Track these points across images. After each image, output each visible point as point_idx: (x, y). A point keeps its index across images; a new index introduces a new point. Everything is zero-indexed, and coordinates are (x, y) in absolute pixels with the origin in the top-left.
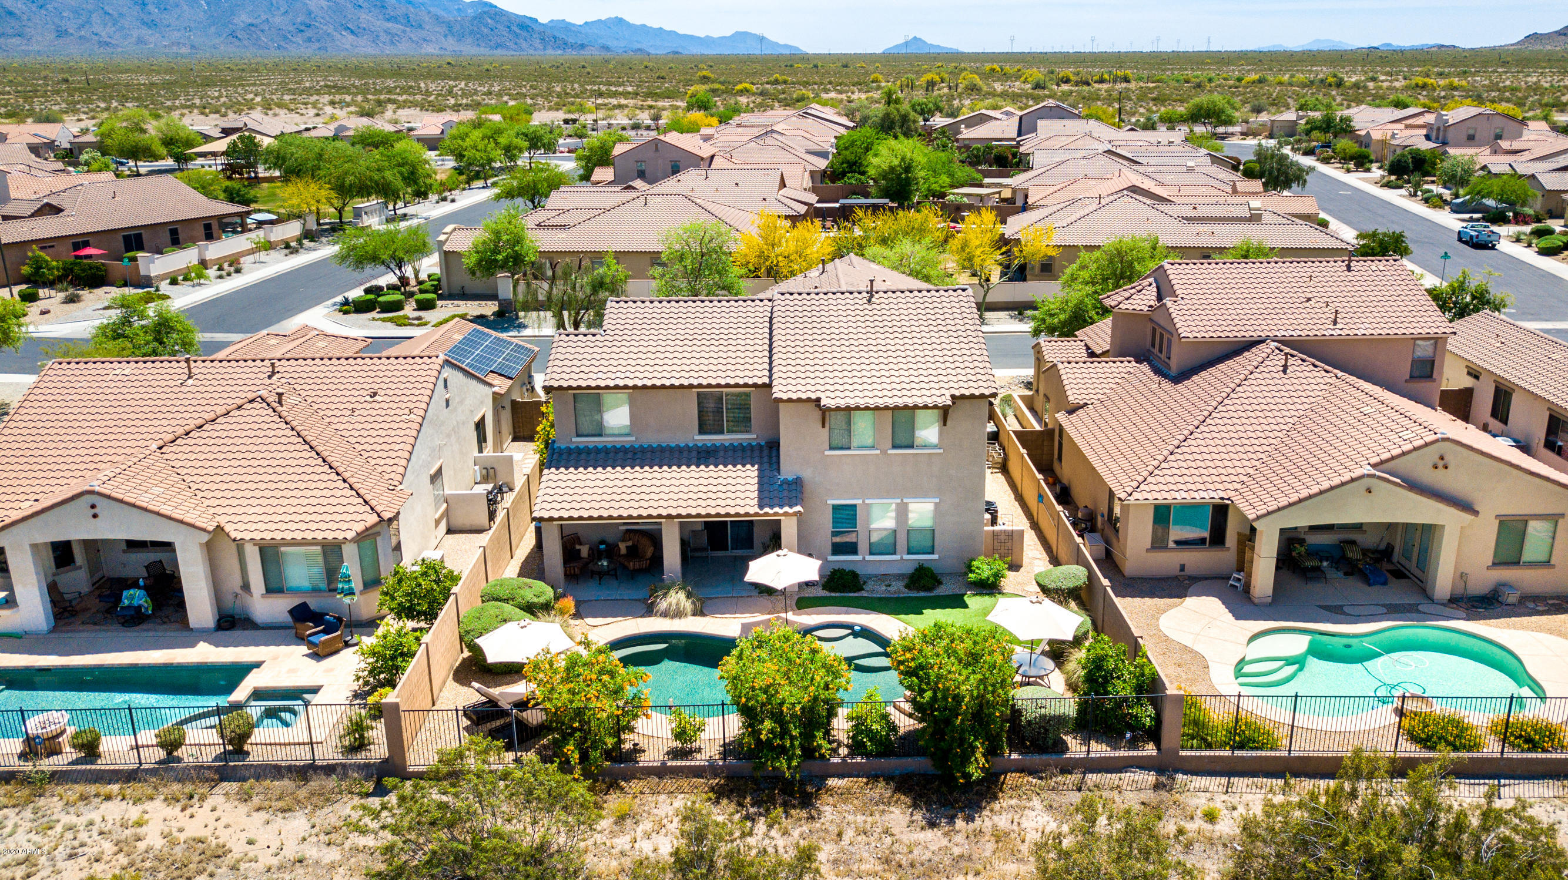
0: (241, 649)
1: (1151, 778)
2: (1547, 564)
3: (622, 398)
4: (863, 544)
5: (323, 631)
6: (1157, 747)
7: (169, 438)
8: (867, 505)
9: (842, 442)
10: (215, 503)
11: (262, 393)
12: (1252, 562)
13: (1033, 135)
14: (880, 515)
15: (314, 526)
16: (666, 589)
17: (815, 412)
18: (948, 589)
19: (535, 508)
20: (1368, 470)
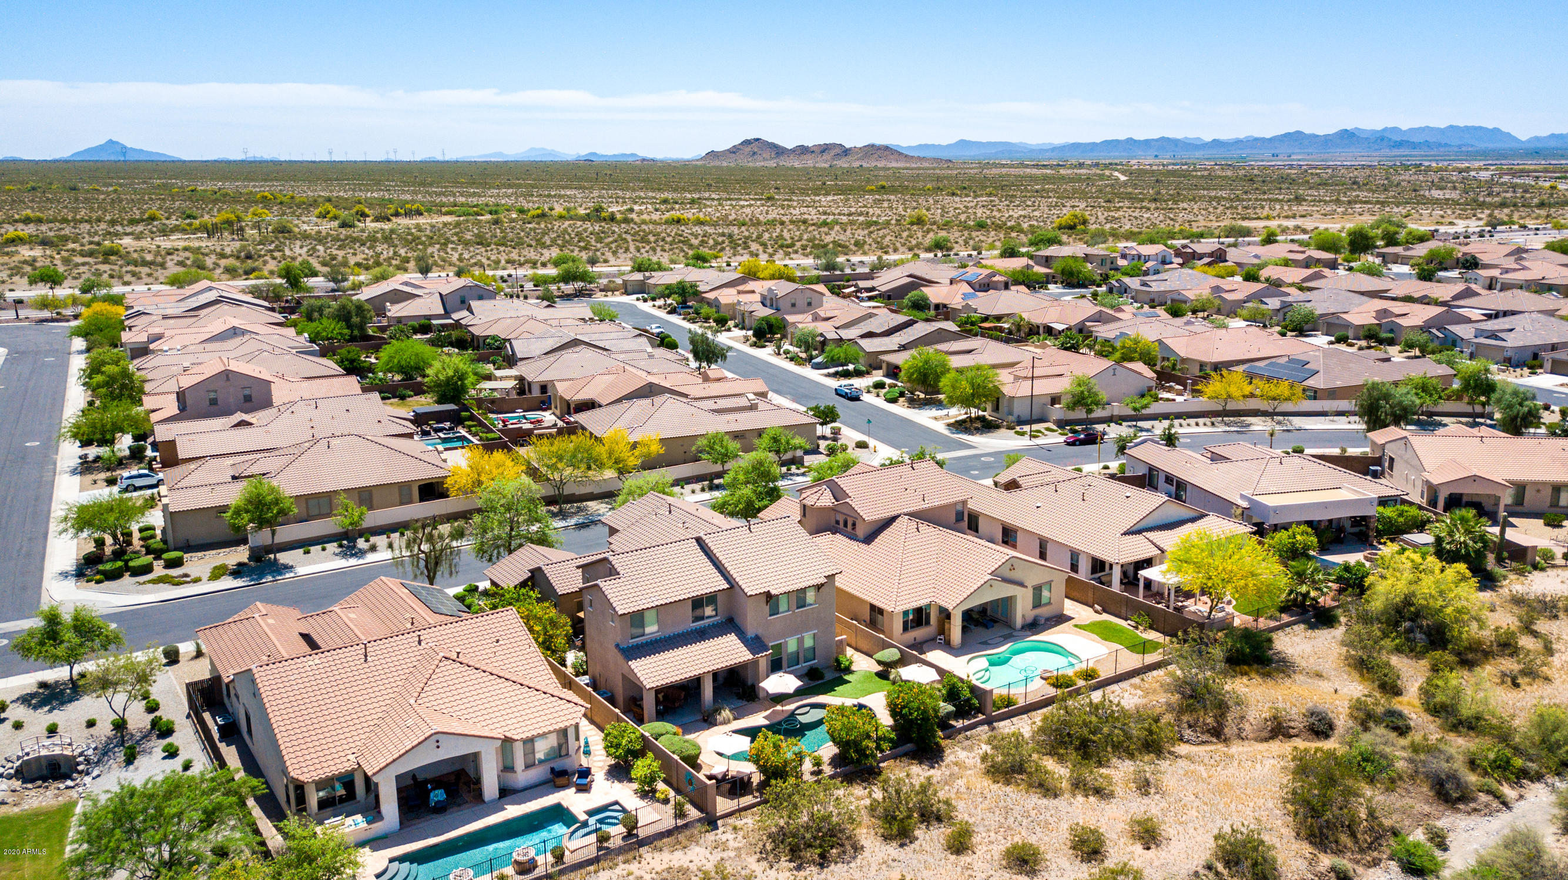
0: (545, 798)
1: (986, 727)
2: (1049, 603)
3: (654, 612)
4: (784, 664)
5: (579, 777)
6: (983, 714)
7: (416, 694)
8: (786, 642)
9: (774, 611)
10: (484, 724)
11: (442, 654)
12: (950, 629)
13: (465, 313)
14: (792, 645)
15: (553, 721)
16: (717, 710)
17: (764, 599)
18: (829, 676)
19: (645, 683)
20: (990, 577)
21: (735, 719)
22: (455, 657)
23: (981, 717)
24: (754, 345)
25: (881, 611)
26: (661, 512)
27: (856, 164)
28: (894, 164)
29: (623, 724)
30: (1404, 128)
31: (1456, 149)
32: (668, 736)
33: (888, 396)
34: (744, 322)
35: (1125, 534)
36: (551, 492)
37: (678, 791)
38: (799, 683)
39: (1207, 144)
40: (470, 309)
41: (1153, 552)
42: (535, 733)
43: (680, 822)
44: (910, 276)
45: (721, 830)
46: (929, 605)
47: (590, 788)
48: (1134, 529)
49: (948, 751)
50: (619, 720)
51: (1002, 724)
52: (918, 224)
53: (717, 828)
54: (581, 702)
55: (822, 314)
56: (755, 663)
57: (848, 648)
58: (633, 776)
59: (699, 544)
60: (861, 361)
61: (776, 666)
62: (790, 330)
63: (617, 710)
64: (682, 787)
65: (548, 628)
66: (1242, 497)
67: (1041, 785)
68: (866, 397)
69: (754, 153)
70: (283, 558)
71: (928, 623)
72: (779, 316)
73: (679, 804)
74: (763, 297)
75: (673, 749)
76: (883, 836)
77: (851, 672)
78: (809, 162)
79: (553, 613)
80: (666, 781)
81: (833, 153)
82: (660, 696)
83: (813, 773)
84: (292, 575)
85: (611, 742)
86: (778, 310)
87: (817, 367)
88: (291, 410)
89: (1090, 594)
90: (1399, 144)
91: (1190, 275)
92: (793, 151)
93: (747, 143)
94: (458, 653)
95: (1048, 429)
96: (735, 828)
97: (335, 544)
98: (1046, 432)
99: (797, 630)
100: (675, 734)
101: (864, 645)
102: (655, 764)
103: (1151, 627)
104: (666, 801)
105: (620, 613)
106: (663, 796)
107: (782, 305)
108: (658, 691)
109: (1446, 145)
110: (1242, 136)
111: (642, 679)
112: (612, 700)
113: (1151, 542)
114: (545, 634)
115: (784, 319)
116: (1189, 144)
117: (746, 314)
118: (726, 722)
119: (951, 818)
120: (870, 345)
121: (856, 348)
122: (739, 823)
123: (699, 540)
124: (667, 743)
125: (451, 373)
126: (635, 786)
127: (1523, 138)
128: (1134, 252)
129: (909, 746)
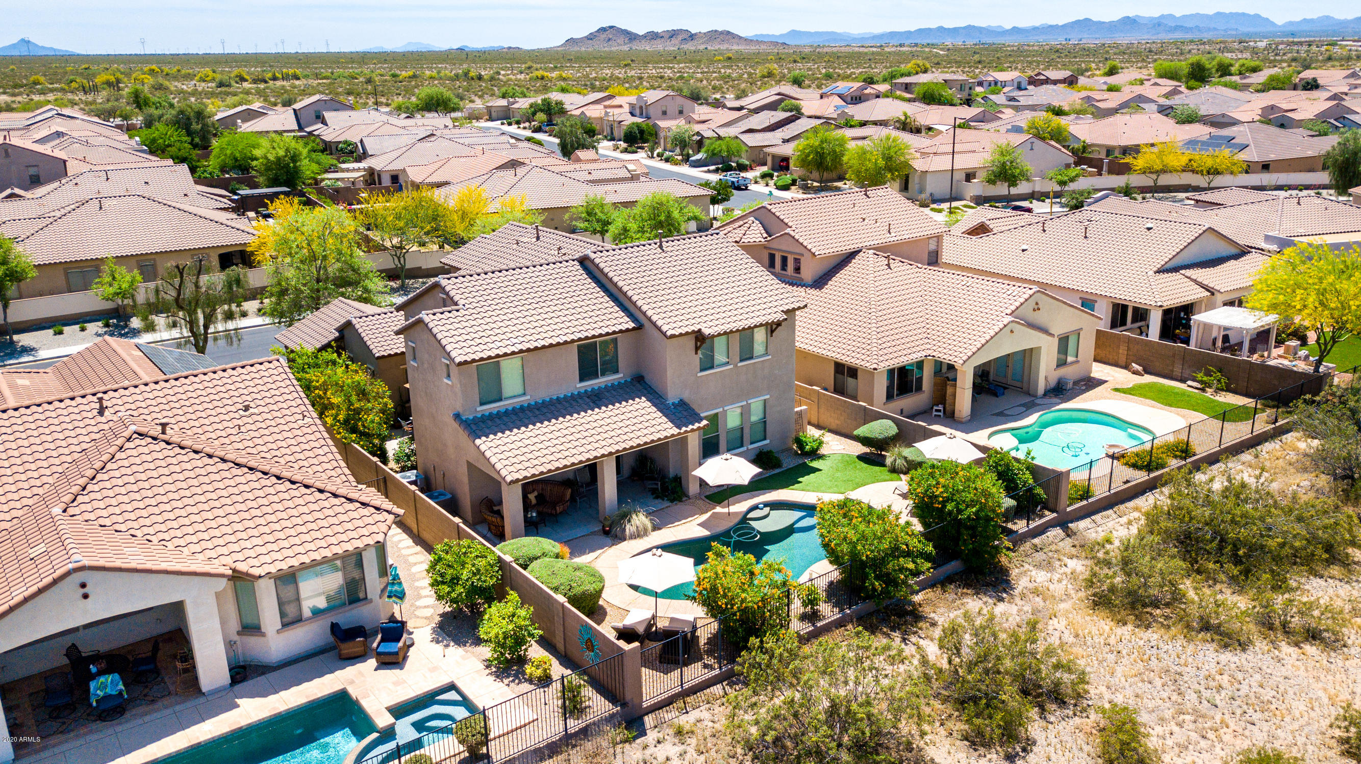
1: (1059, 531)
2: (1076, 362)
3: (516, 362)
4: (723, 444)
5: (382, 640)
6: (1053, 511)
7: (68, 498)
8: (725, 412)
9: (708, 364)
10: (198, 548)
11: (133, 428)
12: (954, 395)
13: (320, 125)
14: (733, 420)
15: (334, 540)
16: (625, 516)
17: (691, 343)
18: (788, 463)
19: (504, 473)
20: (1010, 318)
21: (656, 528)
22: (156, 431)
23: (1050, 516)
24: (625, 151)
25: (853, 372)
26: (525, 240)
27: (702, 47)
28: (735, 47)
29: (465, 542)
30: (1178, 15)
31: (1222, 33)
32: (546, 559)
33: (780, 183)
34: (612, 133)
35: (1159, 271)
36: (389, 263)
37: (567, 660)
38: (756, 470)
39: (1007, 31)
40: (324, 122)
41: (1197, 294)
42: (295, 562)
43: (574, 725)
44: (779, 94)
45: (652, 736)
46: (920, 364)
47: (405, 658)
48: (1167, 266)
49: (1014, 572)
50: (460, 534)
51: (1082, 524)
52: (768, 77)
53: (643, 733)
54: (387, 504)
55: (696, 117)
56: (682, 442)
57: (809, 427)
58: (483, 636)
59: (585, 268)
60: (744, 155)
61: (710, 448)
62: (662, 134)
63: (457, 520)
64: (574, 653)
65: (354, 398)
66: (1268, 238)
67: (1206, 627)
68: (752, 187)
69: (609, 40)
70: (24, 339)
71: (919, 388)
72: (650, 123)
73: (571, 690)
74: (632, 106)
75: (555, 583)
76: (966, 738)
77: (821, 457)
78: (659, 46)
79: (361, 377)
80: (545, 643)
81: (680, 37)
82: (532, 497)
83: (803, 617)
84: (31, 358)
85: (442, 575)
86: (648, 118)
87: (697, 164)
88: (74, 181)
89: (1123, 350)
90: (1177, 28)
91: (1053, 90)
92: (644, 37)
93: (603, 30)
94: (164, 426)
95: (965, 206)
96: (679, 732)
97: (100, 324)
98: (965, 209)
99: (743, 393)
100: (557, 556)
101: (832, 420)
102: (522, 613)
103: (1228, 390)
104: (545, 681)
105: (458, 360)
106: (539, 672)
107: (652, 112)
108: (529, 486)
109: (1215, 29)
110: (1037, 24)
111: (498, 466)
112: (453, 506)
113: (1195, 281)
114: (349, 409)
115: (655, 125)
116: (992, 31)
117: (616, 125)
118: (639, 534)
119: (1079, 696)
120: (752, 140)
121: (739, 141)
122: (686, 721)
123: (584, 262)
124: (544, 573)
125: (281, 153)
126: (486, 652)
127: (1280, 24)
128: (991, 79)
129: (954, 566)
